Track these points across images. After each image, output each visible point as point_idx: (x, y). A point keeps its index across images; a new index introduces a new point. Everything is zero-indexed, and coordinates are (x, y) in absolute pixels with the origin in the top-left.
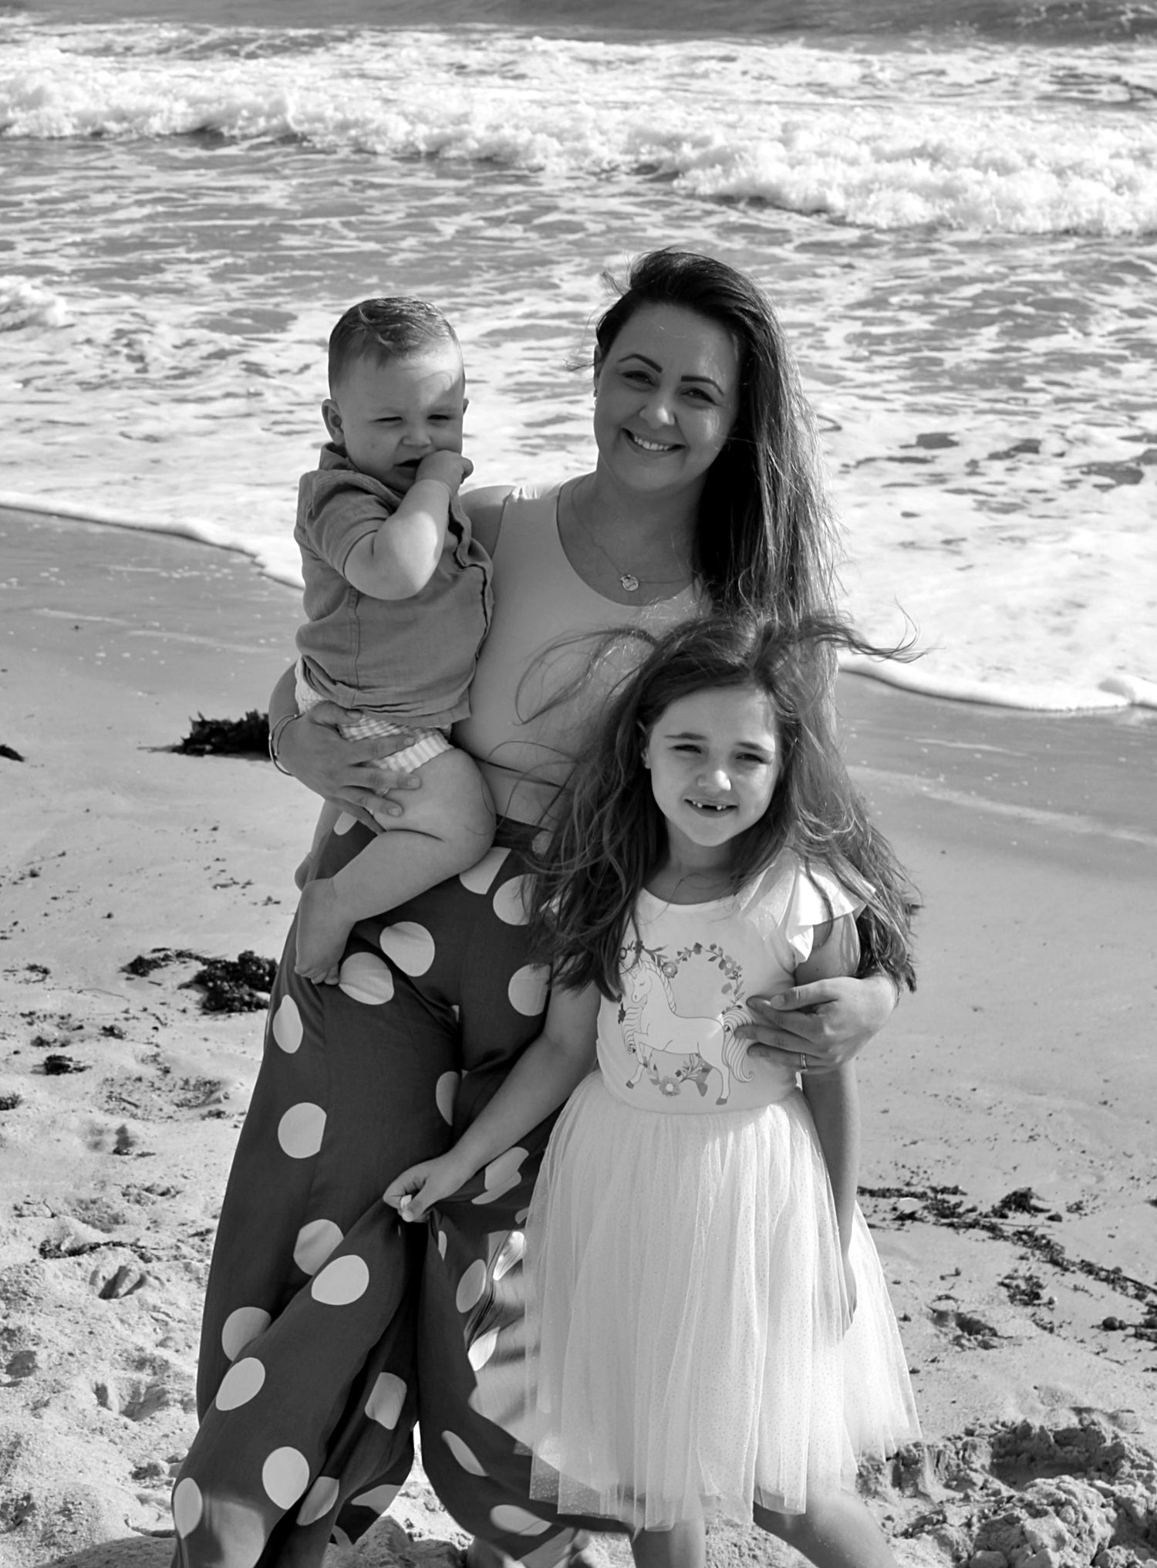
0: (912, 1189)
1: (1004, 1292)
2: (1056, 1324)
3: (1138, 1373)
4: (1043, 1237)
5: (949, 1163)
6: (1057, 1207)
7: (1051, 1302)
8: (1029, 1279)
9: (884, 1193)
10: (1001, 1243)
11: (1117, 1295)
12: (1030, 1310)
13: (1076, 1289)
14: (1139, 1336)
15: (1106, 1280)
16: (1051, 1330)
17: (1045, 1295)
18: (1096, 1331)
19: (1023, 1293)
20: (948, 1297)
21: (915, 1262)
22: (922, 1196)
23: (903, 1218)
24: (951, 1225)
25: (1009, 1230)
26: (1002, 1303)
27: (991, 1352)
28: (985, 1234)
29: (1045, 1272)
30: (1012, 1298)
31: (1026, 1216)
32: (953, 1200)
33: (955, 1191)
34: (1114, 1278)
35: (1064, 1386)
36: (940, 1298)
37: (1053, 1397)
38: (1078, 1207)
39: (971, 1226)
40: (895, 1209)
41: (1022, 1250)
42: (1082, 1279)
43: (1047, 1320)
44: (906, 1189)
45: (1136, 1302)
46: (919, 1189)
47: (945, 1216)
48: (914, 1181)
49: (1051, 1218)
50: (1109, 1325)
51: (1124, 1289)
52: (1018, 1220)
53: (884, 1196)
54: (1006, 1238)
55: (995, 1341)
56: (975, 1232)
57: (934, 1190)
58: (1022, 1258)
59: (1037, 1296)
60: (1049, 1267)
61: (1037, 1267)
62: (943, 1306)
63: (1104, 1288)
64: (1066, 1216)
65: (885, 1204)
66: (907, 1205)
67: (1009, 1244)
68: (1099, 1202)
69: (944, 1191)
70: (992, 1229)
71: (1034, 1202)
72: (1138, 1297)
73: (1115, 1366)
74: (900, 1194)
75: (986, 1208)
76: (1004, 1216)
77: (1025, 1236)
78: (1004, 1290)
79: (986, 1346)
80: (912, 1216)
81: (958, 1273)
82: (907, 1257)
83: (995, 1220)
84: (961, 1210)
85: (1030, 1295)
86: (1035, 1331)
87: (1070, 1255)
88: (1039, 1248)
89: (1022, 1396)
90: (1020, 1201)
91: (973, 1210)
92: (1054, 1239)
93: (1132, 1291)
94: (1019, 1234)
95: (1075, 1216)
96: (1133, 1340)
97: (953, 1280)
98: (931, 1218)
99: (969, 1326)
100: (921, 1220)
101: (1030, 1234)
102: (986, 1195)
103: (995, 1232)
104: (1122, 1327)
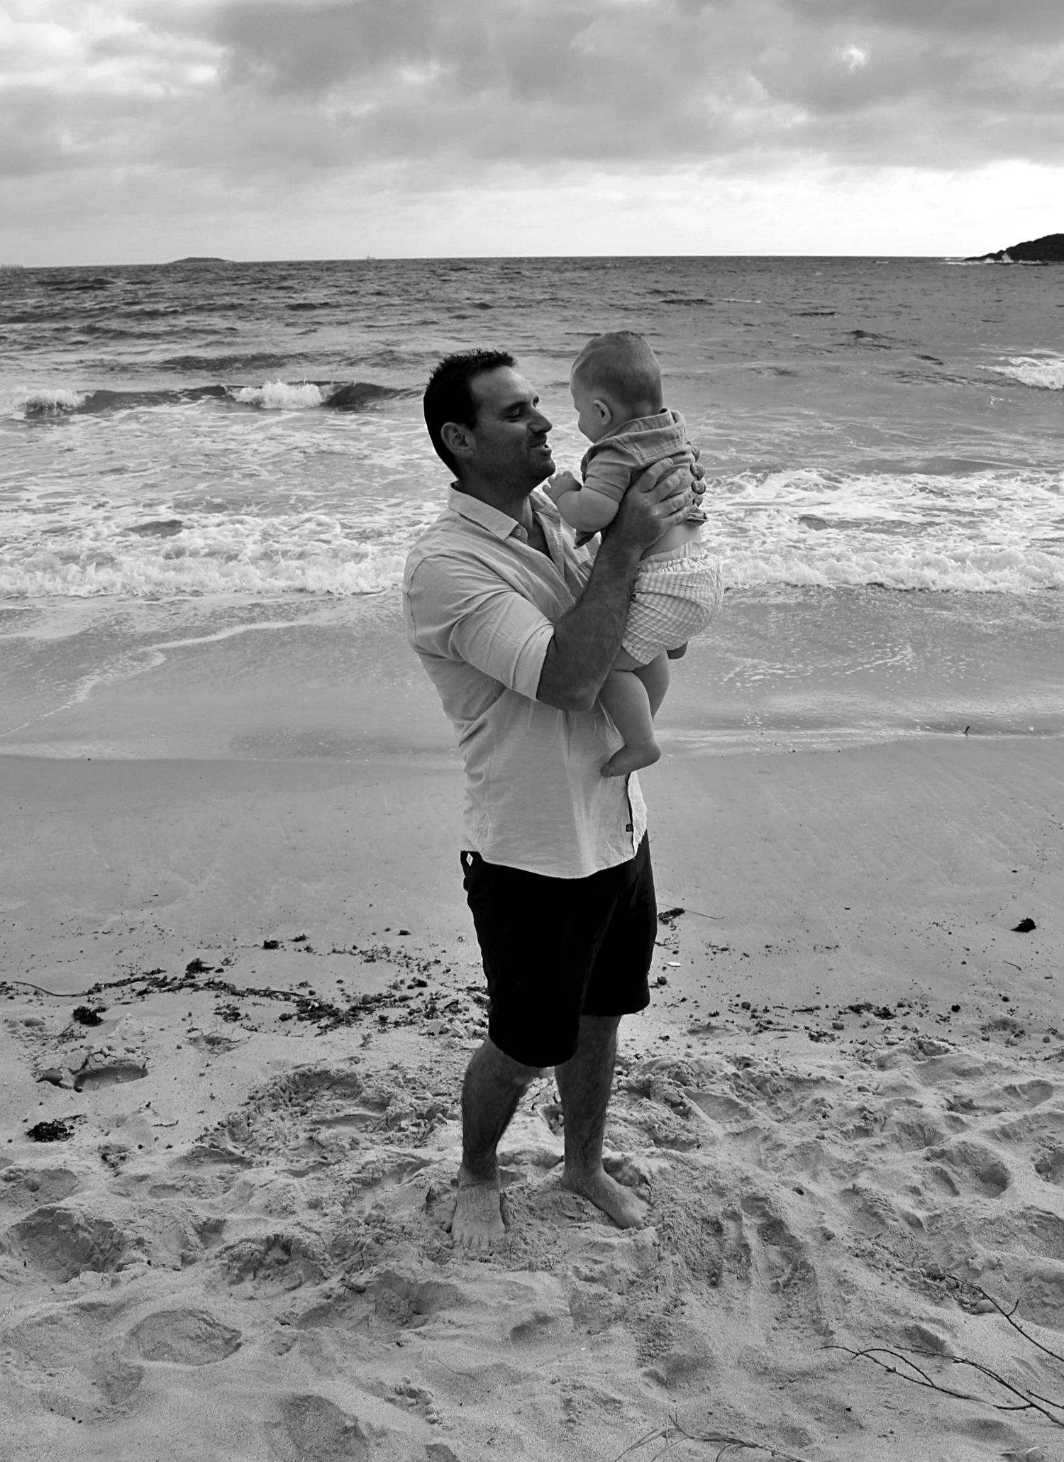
0: (135, 977)
1: (220, 1018)
2: (256, 1026)
3: (313, 1039)
4: (221, 982)
5: (145, 957)
6: (218, 966)
7: (247, 1016)
8: (228, 1006)
9: (123, 983)
10: (200, 992)
11: (275, 1002)
12: (238, 1023)
13: (255, 1004)
14: (301, 1019)
15: (265, 995)
16: (256, 1030)
17: (242, 1012)
18: (278, 1024)
19: (230, 1015)
20: (194, 1030)
21: (164, 1015)
22: (143, 979)
23: (141, 993)
24: (169, 990)
25: (202, 984)
26: (221, 1024)
27: (234, 1051)
28: (189, 990)
29: (233, 1000)
30: (225, 1019)
31: (204, 974)
32: (161, 976)
33: (159, 971)
34: (269, 994)
35: (283, 1058)
36: (189, 1031)
37: (280, 1064)
38: (227, 962)
39: (181, 987)
40: (133, 990)
41: (215, 993)
42: (253, 998)
43: (250, 1025)
44: (132, 978)
45: (287, 1003)
46: (140, 976)
47: (164, 986)
48: (134, 972)
49: (217, 971)
50: (284, 1018)
51: (277, 997)
52: (201, 978)
53: (123, 985)
54: (202, 989)
55: (233, 1045)
56: (183, 990)
57: (148, 974)
58: (217, 997)
59: (238, 1015)
60: (233, 997)
61: (227, 999)
62: (194, 1034)
63: (266, 1000)
64: (223, 967)
65: (126, 988)
66: (140, 986)
67: (204, 992)
68: (236, 956)
69: (153, 973)
70: (192, 985)
71: (204, 965)
72: (288, 999)
73: (299, 1039)
74: (129, 981)
75: (182, 976)
76: (194, 977)
77: (210, 985)
78: (219, 1017)
79: (229, 1050)
80: (146, 992)
81: (190, 1015)
82: (158, 1014)
83: (190, 981)
84: (168, 980)
85: (234, 1015)
86: (248, 1033)
87: (239, 988)
88: (222, 989)
89: (264, 1070)
90: (196, 967)
91: (175, 979)
92: (227, 982)
93: (281, 997)
94: (206, 984)
95: (228, 967)
96: (298, 1022)
97: (189, 1020)
98: (156, 989)
99: (212, 1041)
100: (151, 992)
101: (213, 983)
102: (176, 969)
103: (194, 987)
104: (290, 1017)
